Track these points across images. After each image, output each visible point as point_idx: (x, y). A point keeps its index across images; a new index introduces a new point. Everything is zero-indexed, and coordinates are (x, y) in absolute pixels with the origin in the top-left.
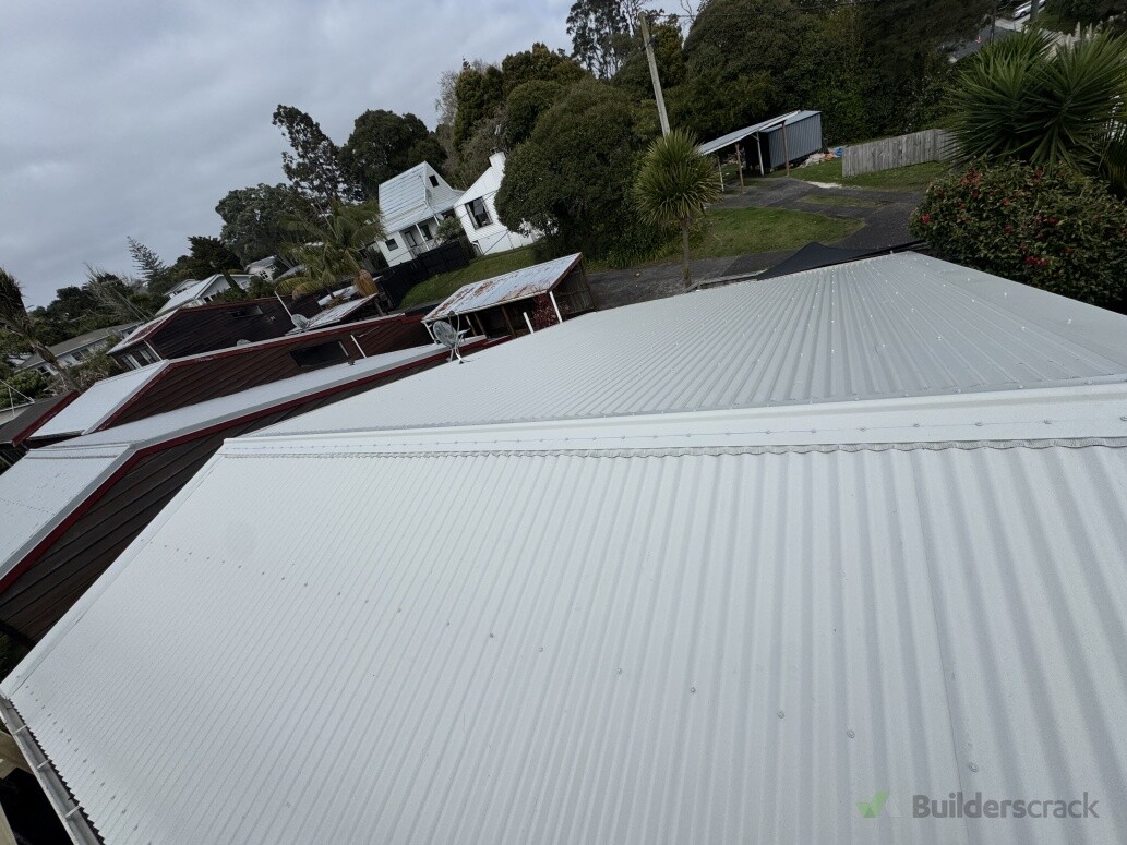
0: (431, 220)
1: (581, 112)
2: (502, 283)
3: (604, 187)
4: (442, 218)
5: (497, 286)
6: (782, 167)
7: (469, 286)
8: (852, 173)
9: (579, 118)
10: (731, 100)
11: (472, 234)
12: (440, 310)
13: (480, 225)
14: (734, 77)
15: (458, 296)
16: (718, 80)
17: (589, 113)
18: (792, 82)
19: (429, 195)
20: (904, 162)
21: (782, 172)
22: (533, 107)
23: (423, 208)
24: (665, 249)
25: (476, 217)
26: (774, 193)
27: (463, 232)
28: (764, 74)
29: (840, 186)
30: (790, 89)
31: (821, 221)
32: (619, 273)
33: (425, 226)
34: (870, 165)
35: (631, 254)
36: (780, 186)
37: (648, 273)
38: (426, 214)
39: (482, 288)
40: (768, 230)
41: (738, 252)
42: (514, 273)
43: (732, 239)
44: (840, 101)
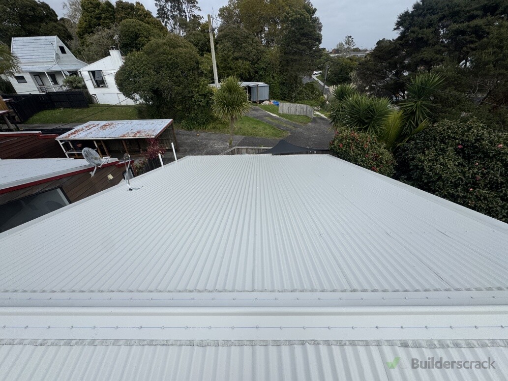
0: (60, 73)
1: (174, 48)
2: (121, 125)
3: (184, 89)
4: (68, 74)
5: (117, 127)
6: (255, 102)
7: (96, 123)
8: (282, 113)
9: (172, 50)
10: (236, 68)
11: (92, 89)
12: (72, 134)
13: (98, 86)
14: (237, 59)
15: (87, 127)
16: (231, 58)
17: (179, 49)
18: (257, 70)
19: (58, 57)
20: (297, 114)
21: (255, 104)
22: (137, 34)
23: (53, 64)
24: (211, 126)
25: (96, 81)
26: (254, 112)
27: (85, 87)
28: (248, 63)
29: (278, 116)
30: (256, 72)
31: (274, 129)
32: (188, 132)
33: (53, 76)
34: (287, 112)
35: (194, 124)
36: (256, 110)
37: (203, 135)
38: (56, 68)
39: (106, 126)
40: (255, 128)
41: (244, 134)
42: (129, 121)
43: (241, 128)
44: (273, 83)
